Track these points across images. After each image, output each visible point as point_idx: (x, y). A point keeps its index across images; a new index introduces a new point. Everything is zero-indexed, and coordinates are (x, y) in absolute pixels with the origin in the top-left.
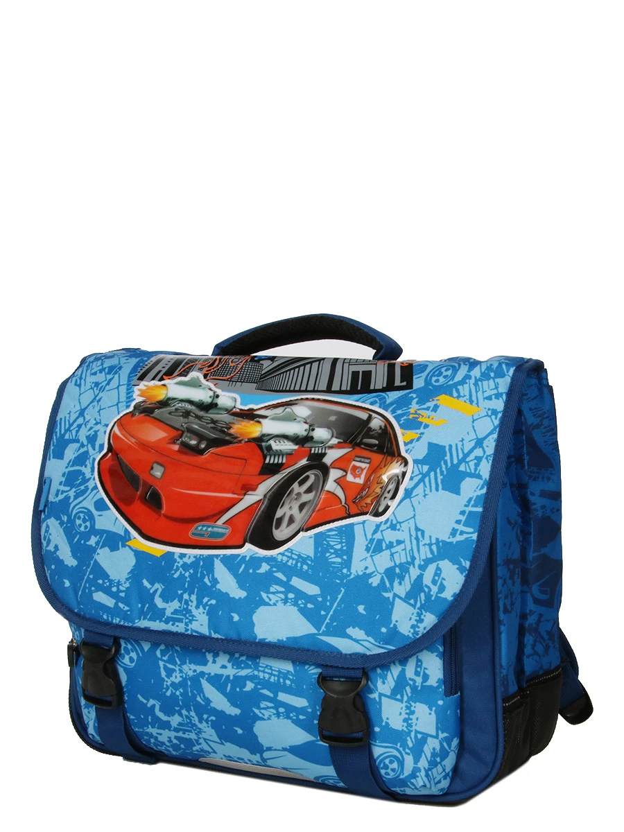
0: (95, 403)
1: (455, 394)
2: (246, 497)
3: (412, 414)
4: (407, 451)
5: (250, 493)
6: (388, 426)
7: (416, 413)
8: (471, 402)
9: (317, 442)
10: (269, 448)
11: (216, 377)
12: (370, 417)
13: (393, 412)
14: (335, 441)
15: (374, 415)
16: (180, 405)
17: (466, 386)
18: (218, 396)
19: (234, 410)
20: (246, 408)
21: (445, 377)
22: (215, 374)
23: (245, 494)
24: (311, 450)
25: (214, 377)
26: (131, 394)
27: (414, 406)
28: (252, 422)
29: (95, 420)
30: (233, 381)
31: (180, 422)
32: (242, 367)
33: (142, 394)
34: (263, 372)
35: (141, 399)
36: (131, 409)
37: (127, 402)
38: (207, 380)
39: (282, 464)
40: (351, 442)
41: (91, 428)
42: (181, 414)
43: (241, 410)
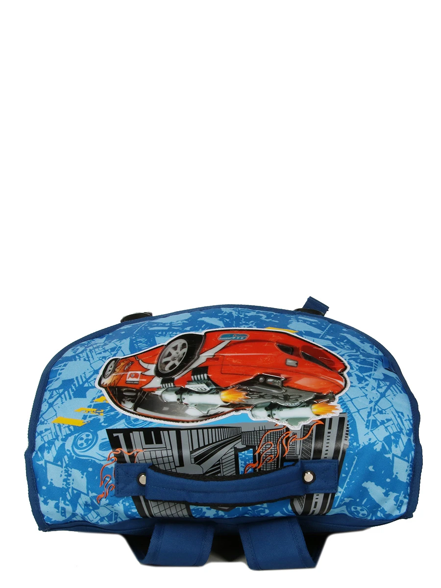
0: (374, 400)
1: (72, 428)
2: (213, 354)
3: (101, 412)
4: (101, 391)
5: (211, 357)
6: (119, 404)
7: (99, 413)
8: (59, 425)
9: (172, 391)
10: (208, 385)
11: (278, 430)
12: (135, 410)
13: (118, 414)
14: (158, 393)
15: (132, 411)
16: (296, 404)
17: (64, 434)
18: (269, 416)
19: (250, 409)
20: (241, 412)
21: (82, 439)
22: (281, 433)
23: (214, 356)
24: (174, 385)
25: (280, 430)
26: (344, 407)
27: (102, 417)
28: (232, 402)
29: (367, 390)
30: (263, 430)
31: (290, 392)
32: (260, 442)
33: (333, 407)
34: (240, 440)
35: (332, 404)
36: (337, 397)
37: (344, 401)
38: (284, 426)
39: (193, 375)
40: (145, 393)
41: (367, 385)
42: (291, 397)
43: (245, 410)
